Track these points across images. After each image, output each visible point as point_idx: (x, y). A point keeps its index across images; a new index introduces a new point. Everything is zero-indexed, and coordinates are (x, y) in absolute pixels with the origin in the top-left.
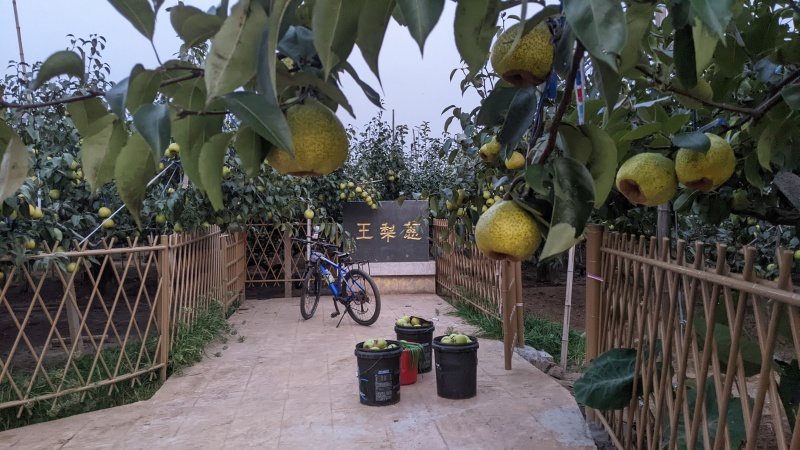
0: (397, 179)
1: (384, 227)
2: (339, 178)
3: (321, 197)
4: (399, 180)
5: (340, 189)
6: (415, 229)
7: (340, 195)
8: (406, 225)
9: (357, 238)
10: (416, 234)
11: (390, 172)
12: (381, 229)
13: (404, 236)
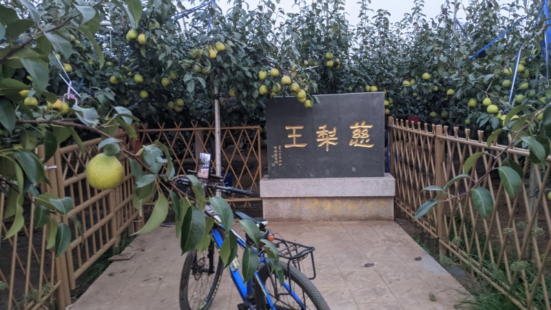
0: (336, 64)
1: (322, 131)
2: (257, 64)
3: (232, 93)
4: (339, 66)
5: (258, 80)
6: (365, 132)
7: (258, 89)
8: (352, 128)
9: (286, 147)
10: (366, 139)
11: (328, 55)
12: (318, 133)
13: (349, 142)
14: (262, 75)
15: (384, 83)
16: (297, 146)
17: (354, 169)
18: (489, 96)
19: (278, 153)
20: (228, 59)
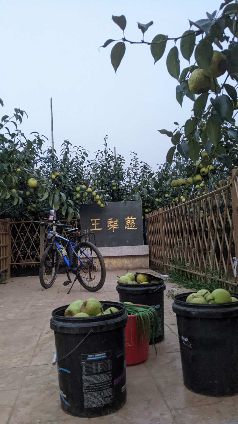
1: (110, 221)
4: (120, 191)
5: (76, 191)
6: (133, 221)
7: (76, 196)
8: (126, 219)
9: (91, 230)
10: (133, 225)
11: (114, 184)
12: (108, 222)
13: (125, 227)
14: (78, 189)
16: (97, 229)
17: (128, 242)
18: (183, 195)
20: (61, 181)
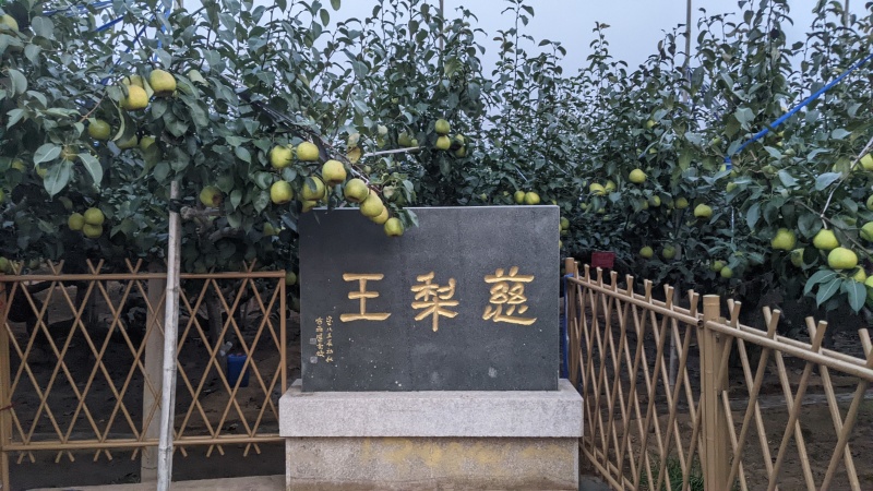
1: (424, 287)
2: (267, 131)
3: (207, 196)
4: (462, 150)
5: (269, 168)
6: (517, 291)
7: (268, 191)
8: (488, 281)
9: (344, 319)
10: (518, 307)
11: (441, 125)
12: (414, 289)
13: (483, 313)
14: (280, 156)
15: (553, 186)
16: (369, 318)
17: (492, 373)
18: (830, 227)
19: (325, 333)
20: (183, 114)
